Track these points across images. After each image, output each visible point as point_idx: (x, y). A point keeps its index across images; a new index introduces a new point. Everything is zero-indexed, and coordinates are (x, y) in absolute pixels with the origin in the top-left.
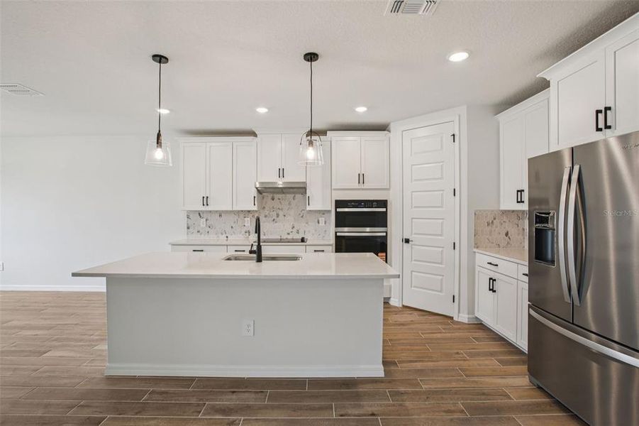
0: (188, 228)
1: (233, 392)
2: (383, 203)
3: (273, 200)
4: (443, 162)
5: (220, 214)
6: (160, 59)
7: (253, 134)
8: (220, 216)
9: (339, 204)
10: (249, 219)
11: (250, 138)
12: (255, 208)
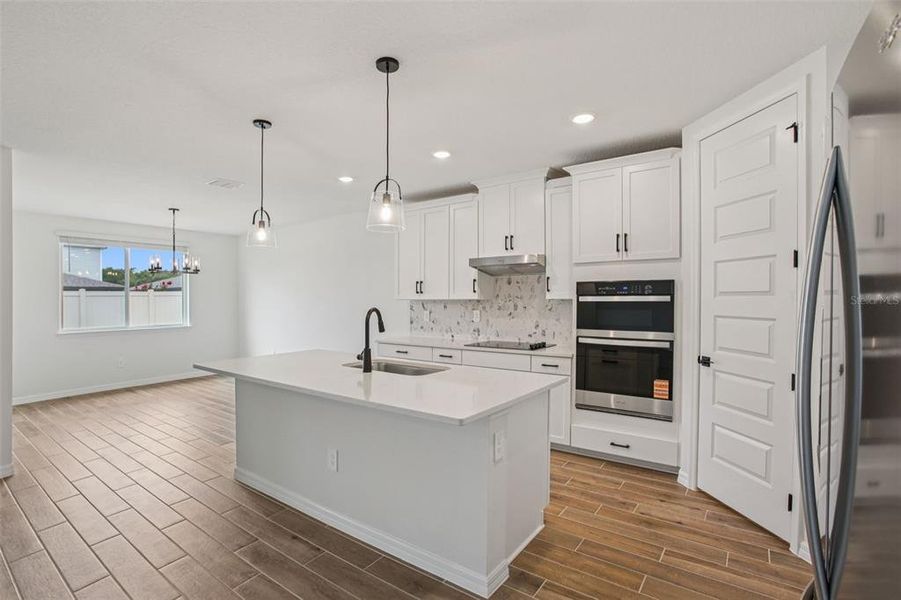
0: (412, 322)
1: (295, 538)
2: (667, 287)
3: (509, 283)
4: (775, 191)
5: (445, 304)
6: (262, 123)
7: (473, 189)
8: (445, 307)
9: (582, 288)
10: (478, 312)
11: (470, 195)
12: (475, 297)
